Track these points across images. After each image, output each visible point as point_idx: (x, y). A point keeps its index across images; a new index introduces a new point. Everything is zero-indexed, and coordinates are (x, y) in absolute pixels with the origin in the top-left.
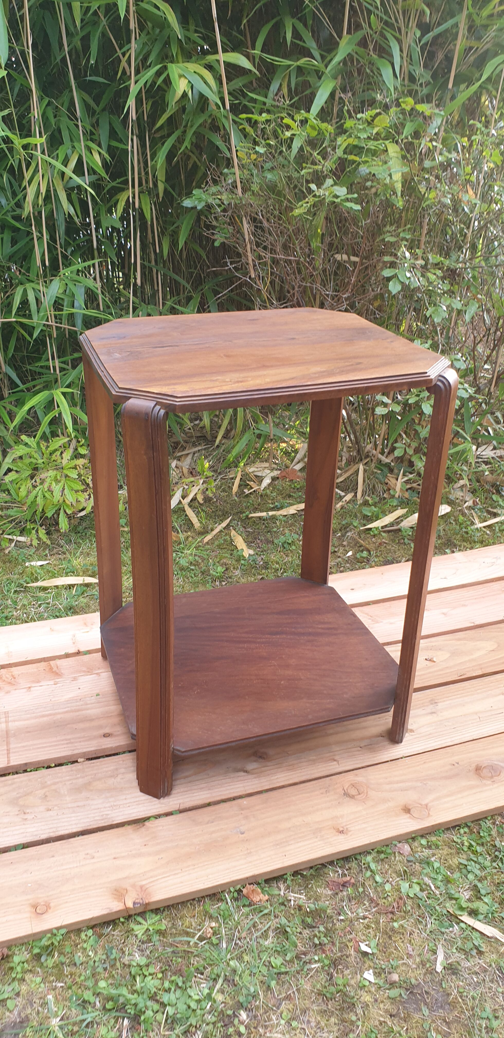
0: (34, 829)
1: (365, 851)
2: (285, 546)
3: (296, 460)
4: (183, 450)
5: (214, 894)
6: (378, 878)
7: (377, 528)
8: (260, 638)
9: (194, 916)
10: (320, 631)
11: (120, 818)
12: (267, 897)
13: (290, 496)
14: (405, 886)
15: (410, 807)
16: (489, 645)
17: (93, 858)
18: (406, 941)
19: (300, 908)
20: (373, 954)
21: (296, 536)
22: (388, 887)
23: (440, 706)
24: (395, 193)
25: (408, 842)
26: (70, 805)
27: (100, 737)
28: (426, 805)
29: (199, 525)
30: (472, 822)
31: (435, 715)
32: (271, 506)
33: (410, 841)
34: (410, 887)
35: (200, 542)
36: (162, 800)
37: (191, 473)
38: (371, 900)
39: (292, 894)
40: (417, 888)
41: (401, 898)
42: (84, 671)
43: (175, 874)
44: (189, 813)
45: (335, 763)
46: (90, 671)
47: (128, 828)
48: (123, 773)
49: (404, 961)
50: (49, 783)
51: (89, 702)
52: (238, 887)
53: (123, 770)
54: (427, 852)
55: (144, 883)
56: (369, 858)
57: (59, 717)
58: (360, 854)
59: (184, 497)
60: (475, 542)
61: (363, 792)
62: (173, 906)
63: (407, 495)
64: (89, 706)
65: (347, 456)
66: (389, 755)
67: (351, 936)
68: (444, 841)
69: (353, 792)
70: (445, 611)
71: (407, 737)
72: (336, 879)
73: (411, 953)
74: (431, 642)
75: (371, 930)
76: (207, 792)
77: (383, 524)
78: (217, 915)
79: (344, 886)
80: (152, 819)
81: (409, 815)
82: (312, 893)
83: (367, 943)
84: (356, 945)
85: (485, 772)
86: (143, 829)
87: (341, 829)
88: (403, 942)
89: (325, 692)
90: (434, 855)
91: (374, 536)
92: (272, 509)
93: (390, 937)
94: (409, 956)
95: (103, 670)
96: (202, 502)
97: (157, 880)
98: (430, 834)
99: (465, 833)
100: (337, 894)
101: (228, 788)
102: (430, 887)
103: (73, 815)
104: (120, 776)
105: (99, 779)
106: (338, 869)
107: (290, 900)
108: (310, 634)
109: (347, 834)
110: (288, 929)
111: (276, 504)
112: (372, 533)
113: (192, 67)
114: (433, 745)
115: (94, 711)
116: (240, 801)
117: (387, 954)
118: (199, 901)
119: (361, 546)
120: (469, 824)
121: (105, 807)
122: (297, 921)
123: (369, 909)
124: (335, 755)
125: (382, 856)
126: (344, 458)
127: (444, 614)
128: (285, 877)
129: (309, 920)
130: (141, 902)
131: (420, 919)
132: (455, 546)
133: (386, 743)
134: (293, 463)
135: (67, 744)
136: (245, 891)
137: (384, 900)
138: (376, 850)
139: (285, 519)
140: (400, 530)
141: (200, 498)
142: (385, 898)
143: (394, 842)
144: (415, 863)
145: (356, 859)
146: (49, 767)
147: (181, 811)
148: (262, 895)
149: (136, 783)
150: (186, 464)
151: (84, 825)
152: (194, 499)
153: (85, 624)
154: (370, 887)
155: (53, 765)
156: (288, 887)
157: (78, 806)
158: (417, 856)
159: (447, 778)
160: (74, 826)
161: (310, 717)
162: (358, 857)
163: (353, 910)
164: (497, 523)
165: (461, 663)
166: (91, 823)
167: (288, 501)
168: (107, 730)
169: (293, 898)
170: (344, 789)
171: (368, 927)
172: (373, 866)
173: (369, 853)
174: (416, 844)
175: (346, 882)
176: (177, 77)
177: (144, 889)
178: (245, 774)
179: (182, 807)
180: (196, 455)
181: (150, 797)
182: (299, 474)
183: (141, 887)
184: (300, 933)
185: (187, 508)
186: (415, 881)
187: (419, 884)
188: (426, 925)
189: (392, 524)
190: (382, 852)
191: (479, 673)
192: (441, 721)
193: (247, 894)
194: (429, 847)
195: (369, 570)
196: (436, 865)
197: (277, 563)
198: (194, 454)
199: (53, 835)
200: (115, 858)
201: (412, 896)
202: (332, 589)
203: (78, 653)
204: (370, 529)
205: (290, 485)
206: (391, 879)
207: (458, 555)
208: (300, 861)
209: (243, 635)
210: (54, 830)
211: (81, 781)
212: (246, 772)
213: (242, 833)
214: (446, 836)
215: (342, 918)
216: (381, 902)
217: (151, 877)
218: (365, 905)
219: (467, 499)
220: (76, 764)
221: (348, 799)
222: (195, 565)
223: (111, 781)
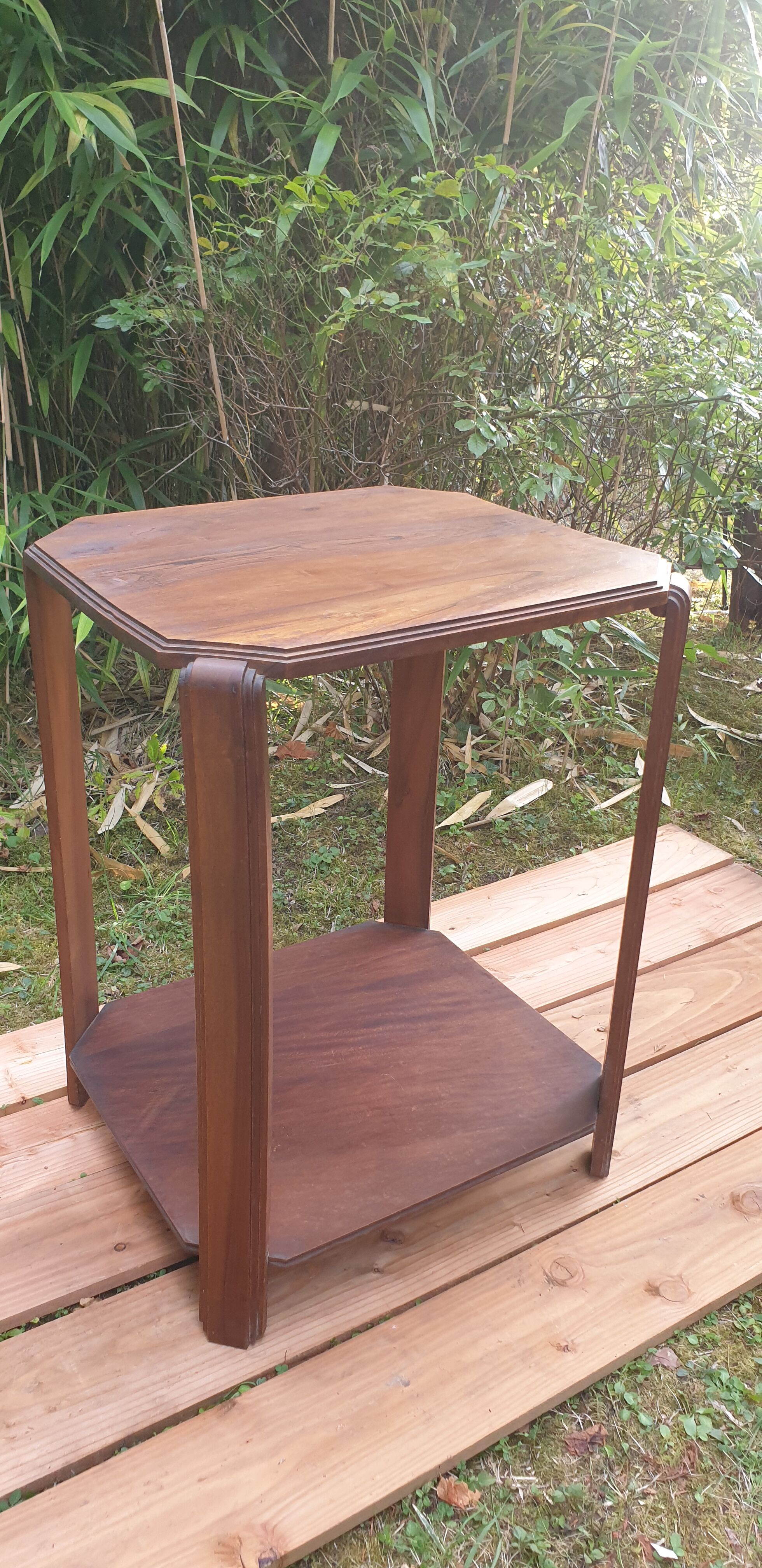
0: (34, 1455)
1: (609, 1376)
2: (324, 868)
3: (299, 727)
4: (100, 725)
5: (390, 1509)
6: (644, 1419)
7: (458, 825)
8: (352, 1036)
9: (366, 1559)
10: (444, 1009)
11: (188, 1398)
12: (478, 1494)
13: (306, 786)
14: (689, 1423)
15: (657, 1284)
16: (684, 994)
17: (161, 1488)
18: (721, 1523)
19: (535, 1501)
20: (680, 1559)
21: (335, 851)
22: (665, 1431)
23: (646, 1103)
24: (450, 302)
25: (668, 1345)
26: (88, 1392)
27: (110, 1252)
28: (680, 1276)
29: (167, 848)
30: (753, 1291)
31: (641, 1121)
32: (282, 805)
33: (672, 1341)
34: (698, 1423)
35: (178, 878)
36: (252, 1350)
37: (126, 761)
38: (645, 1460)
39: (516, 1478)
40: (707, 1422)
41: (690, 1448)
42: (45, 1135)
43: (315, 1488)
44: (306, 1364)
45: (516, 1228)
46: (54, 1134)
47: (208, 1417)
48: (169, 1313)
49: (731, 1561)
50: (38, 1356)
51: (71, 1191)
52: (429, 1485)
53: (166, 1308)
54: (702, 1357)
55: (266, 1517)
56: (619, 1386)
57: (24, 1226)
58: (602, 1381)
59: (130, 803)
60: (604, 832)
61: (576, 1272)
62: (324, 1548)
63: (482, 768)
64: (73, 1198)
65: (374, 714)
66: (595, 1200)
67: (634, 1535)
68: (722, 1333)
69: (560, 1275)
70: (601, 946)
71: (615, 1165)
72: (576, 1434)
73: (737, 1542)
74: (596, 1000)
75: (661, 1516)
76: (323, 1320)
77: (466, 816)
78: (405, 1548)
79: (592, 1443)
80: (242, 1388)
81: (659, 1299)
82: (546, 1468)
83: (663, 1540)
84: (648, 1550)
85: (748, 1204)
86: (235, 1411)
87: (563, 1344)
88: (717, 1525)
89: (487, 1114)
90: (714, 1359)
91: (456, 838)
92: (284, 810)
93: (696, 1522)
94: (735, 1549)
95: (80, 1129)
96: (163, 809)
97: (287, 1506)
98: (697, 1323)
99: (748, 1311)
100: (587, 1461)
101: (358, 1305)
102: (728, 1418)
103: (99, 1410)
104: (164, 1321)
105: (129, 1332)
106: (575, 1415)
107: (517, 1490)
108: (428, 1017)
109: (575, 1350)
110: (534, 1548)
111: (289, 801)
112: (451, 834)
113: (90, 99)
114: (655, 1171)
115: (86, 1206)
116: (384, 1326)
117: (699, 1555)
118: (367, 1527)
119: (440, 856)
120: (749, 1296)
121: (154, 1384)
122: (543, 1524)
123: (646, 1477)
124: (512, 1216)
125: (640, 1378)
126: (370, 718)
127: (600, 951)
128: (497, 1448)
129: (561, 1521)
130: (272, 1556)
131: (732, 1479)
132: (578, 841)
133: (585, 1180)
134: (295, 733)
135: (53, 1275)
136: (440, 1490)
137: (665, 1457)
138: (625, 1369)
139: (309, 824)
140: (491, 824)
141: (159, 803)
142: (666, 1453)
143: (650, 1350)
144: (691, 1380)
145: (597, 1391)
146: (29, 1326)
147: (291, 1364)
148: (470, 1492)
149: (196, 1328)
150: (112, 745)
151: (123, 1426)
152: (149, 805)
153: (21, 1048)
154: (637, 1438)
155: (37, 1320)
156: (505, 1467)
157: (105, 1392)
158: (690, 1366)
159: (697, 1223)
160: (108, 1432)
161: (478, 1162)
162: (601, 1387)
163: (622, 1486)
164: (624, 800)
165: (652, 1028)
166: (139, 1419)
167: (307, 795)
168: (118, 1238)
169: (519, 1485)
170: (545, 1273)
171: (654, 1512)
172: (629, 1398)
173: (616, 1377)
174: (682, 1346)
175: (594, 1437)
176: (70, 112)
177: (270, 1528)
178: (377, 1275)
179: (290, 1356)
180: (124, 731)
181: (229, 1348)
182: (309, 748)
183: (264, 1526)
184: (552, 1549)
185: (141, 823)
186: (701, 1411)
187: (708, 1415)
188: (744, 1488)
189: (476, 817)
190: (637, 1371)
191: (684, 1041)
192: (654, 1129)
193: (447, 1493)
194: (703, 1347)
195: (464, 895)
196: (725, 1376)
197: (320, 899)
198: (121, 729)
199: (73, 1458)
200: (200, 1480)
201: (705, 1439)
202: (438, 935)
203: (24, 1103)
204: (447, 827)
205: (302, 769)
206: (664, 1416)
207: (588, 855)
208: (517, 1416)
209: (322, 1035)
210: (72, 1447)
211: (97, 1342)
212: (378, 1271)
213: (407, 1384)
214: (724, 1323)
215: (608, 1503)
216: (662, 1460)
217: (277, 1502)
218: (637, 1471)
219: (568, 767)
220: (77, 1311)
221: (556, 1288)
222: (181, 919)
223: (151, 1331)
